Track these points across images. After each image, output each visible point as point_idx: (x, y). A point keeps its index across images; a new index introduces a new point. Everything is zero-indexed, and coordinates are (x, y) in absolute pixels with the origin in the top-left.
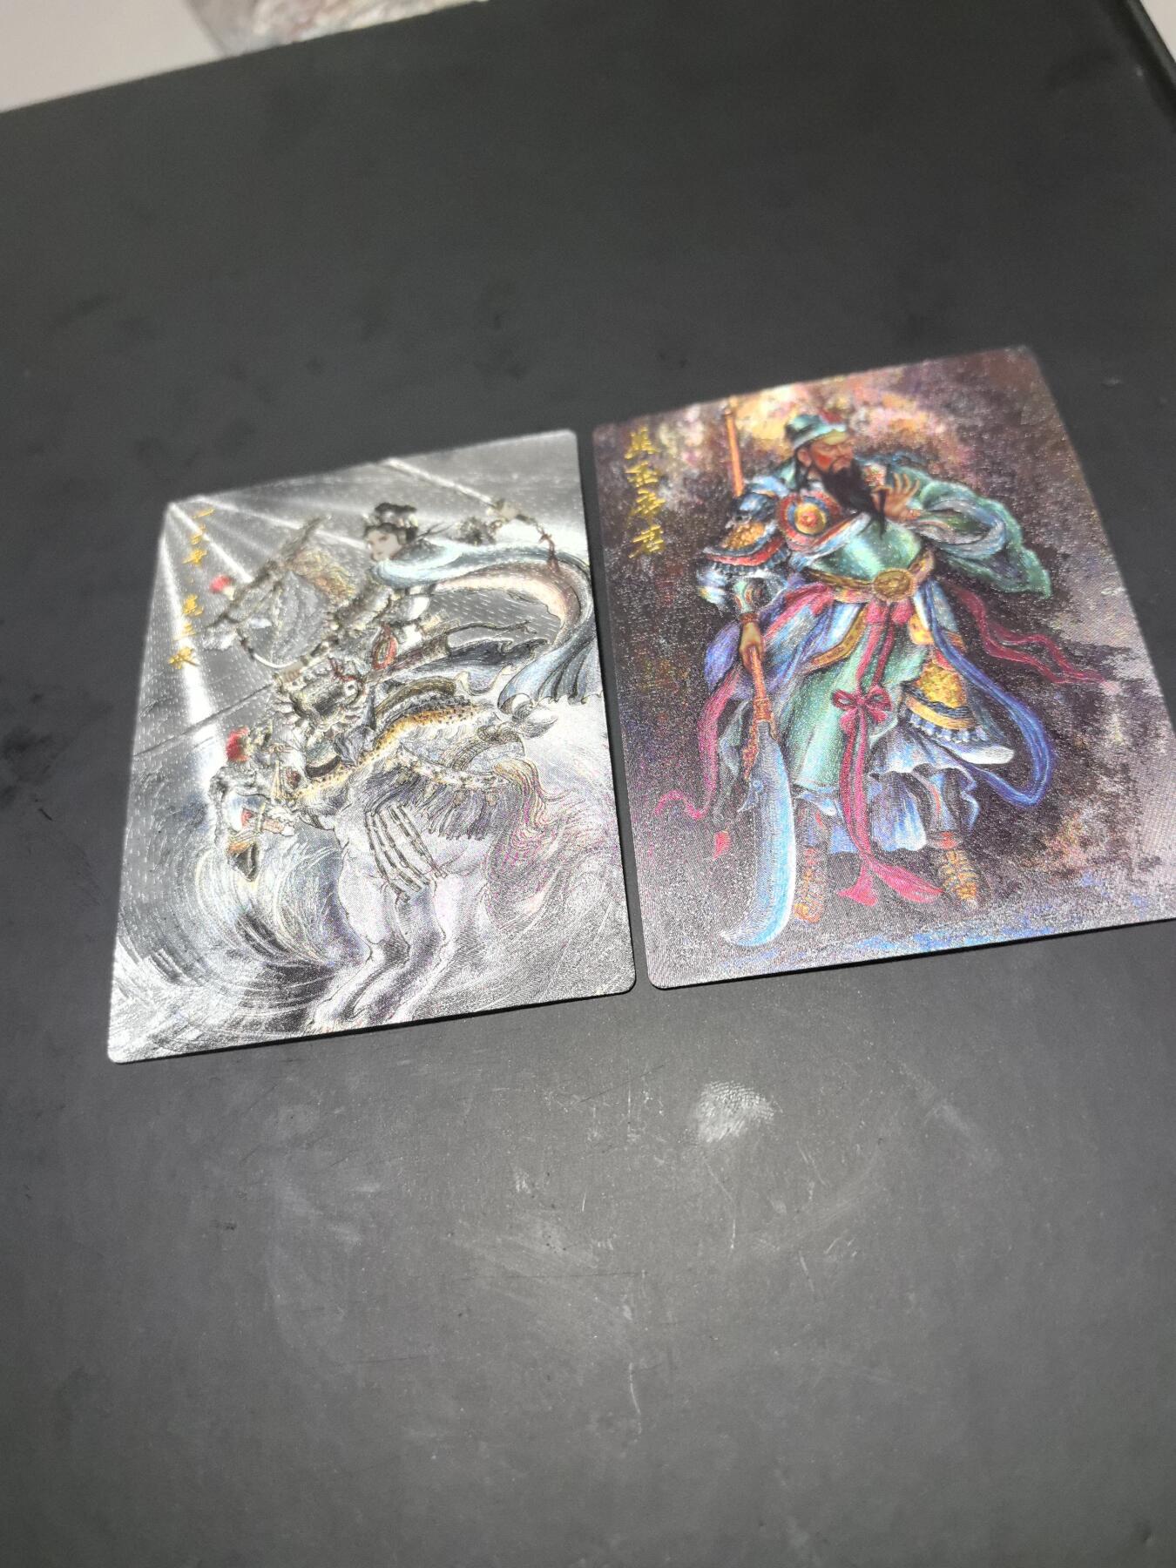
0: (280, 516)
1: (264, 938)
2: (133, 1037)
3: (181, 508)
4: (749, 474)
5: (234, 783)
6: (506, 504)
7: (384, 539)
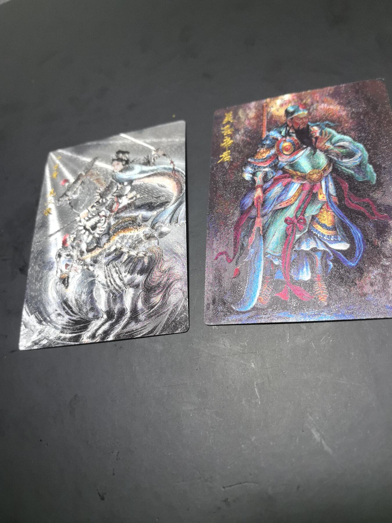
0: (84, 156)
1: (69, 309)
2: (27, 342)
3: (54, 154)
4: (269, 130)
5: (64, 254)
6: (160, 150)
7: (118, 164)
